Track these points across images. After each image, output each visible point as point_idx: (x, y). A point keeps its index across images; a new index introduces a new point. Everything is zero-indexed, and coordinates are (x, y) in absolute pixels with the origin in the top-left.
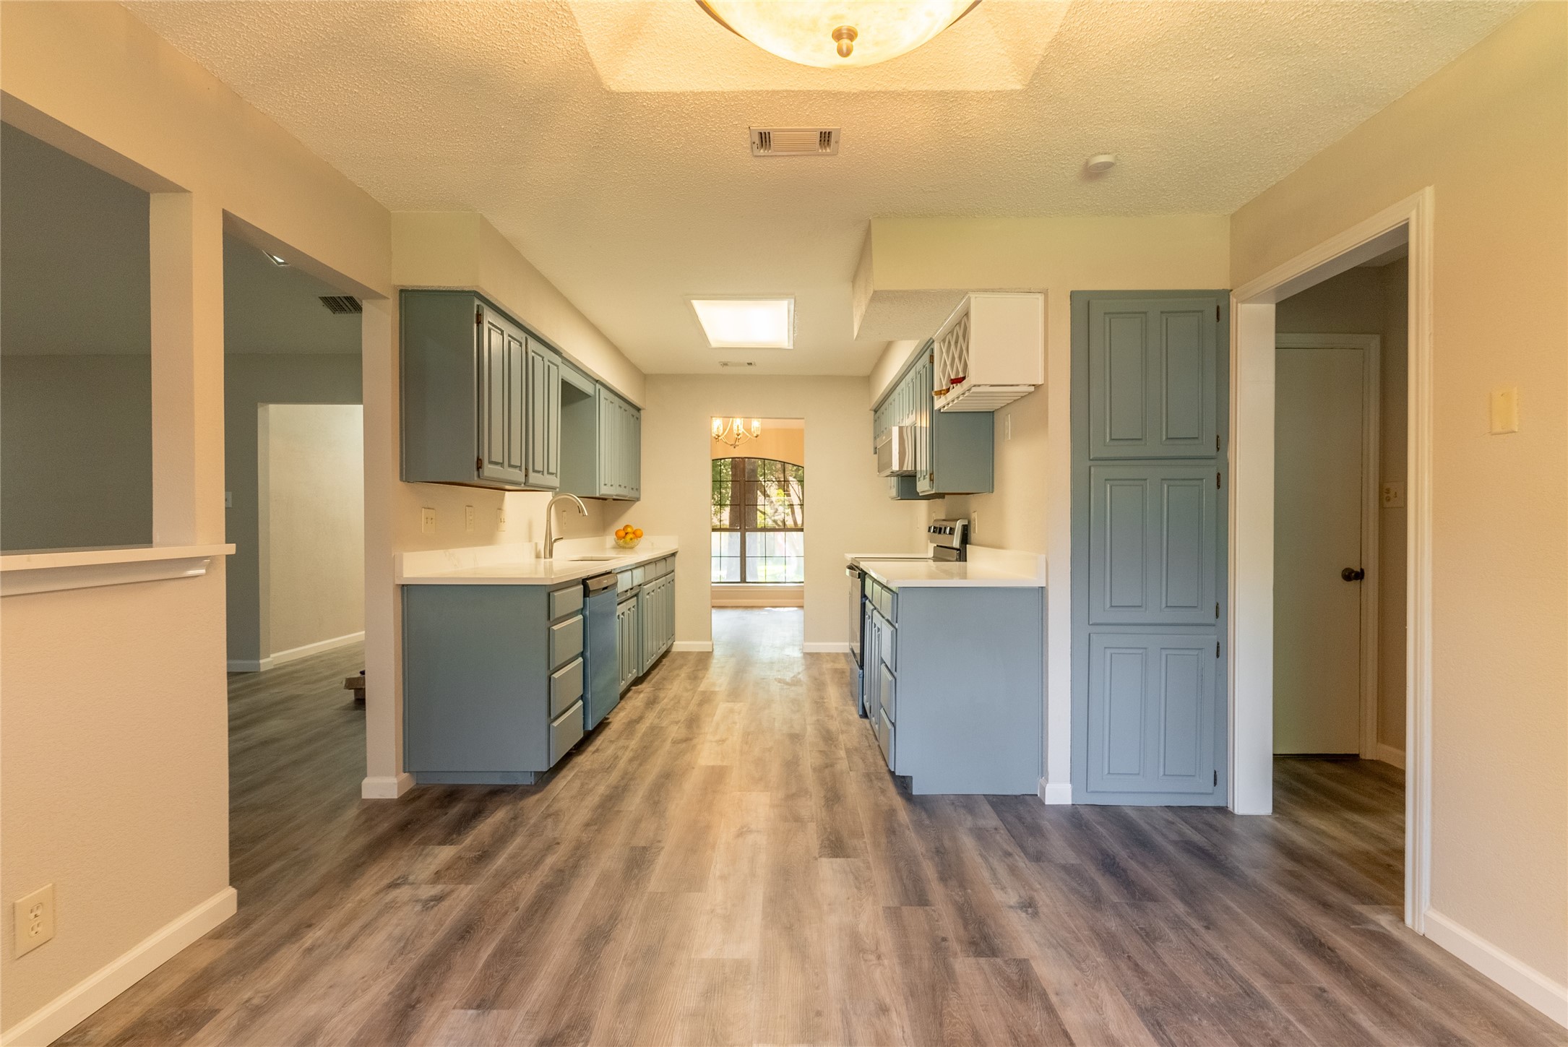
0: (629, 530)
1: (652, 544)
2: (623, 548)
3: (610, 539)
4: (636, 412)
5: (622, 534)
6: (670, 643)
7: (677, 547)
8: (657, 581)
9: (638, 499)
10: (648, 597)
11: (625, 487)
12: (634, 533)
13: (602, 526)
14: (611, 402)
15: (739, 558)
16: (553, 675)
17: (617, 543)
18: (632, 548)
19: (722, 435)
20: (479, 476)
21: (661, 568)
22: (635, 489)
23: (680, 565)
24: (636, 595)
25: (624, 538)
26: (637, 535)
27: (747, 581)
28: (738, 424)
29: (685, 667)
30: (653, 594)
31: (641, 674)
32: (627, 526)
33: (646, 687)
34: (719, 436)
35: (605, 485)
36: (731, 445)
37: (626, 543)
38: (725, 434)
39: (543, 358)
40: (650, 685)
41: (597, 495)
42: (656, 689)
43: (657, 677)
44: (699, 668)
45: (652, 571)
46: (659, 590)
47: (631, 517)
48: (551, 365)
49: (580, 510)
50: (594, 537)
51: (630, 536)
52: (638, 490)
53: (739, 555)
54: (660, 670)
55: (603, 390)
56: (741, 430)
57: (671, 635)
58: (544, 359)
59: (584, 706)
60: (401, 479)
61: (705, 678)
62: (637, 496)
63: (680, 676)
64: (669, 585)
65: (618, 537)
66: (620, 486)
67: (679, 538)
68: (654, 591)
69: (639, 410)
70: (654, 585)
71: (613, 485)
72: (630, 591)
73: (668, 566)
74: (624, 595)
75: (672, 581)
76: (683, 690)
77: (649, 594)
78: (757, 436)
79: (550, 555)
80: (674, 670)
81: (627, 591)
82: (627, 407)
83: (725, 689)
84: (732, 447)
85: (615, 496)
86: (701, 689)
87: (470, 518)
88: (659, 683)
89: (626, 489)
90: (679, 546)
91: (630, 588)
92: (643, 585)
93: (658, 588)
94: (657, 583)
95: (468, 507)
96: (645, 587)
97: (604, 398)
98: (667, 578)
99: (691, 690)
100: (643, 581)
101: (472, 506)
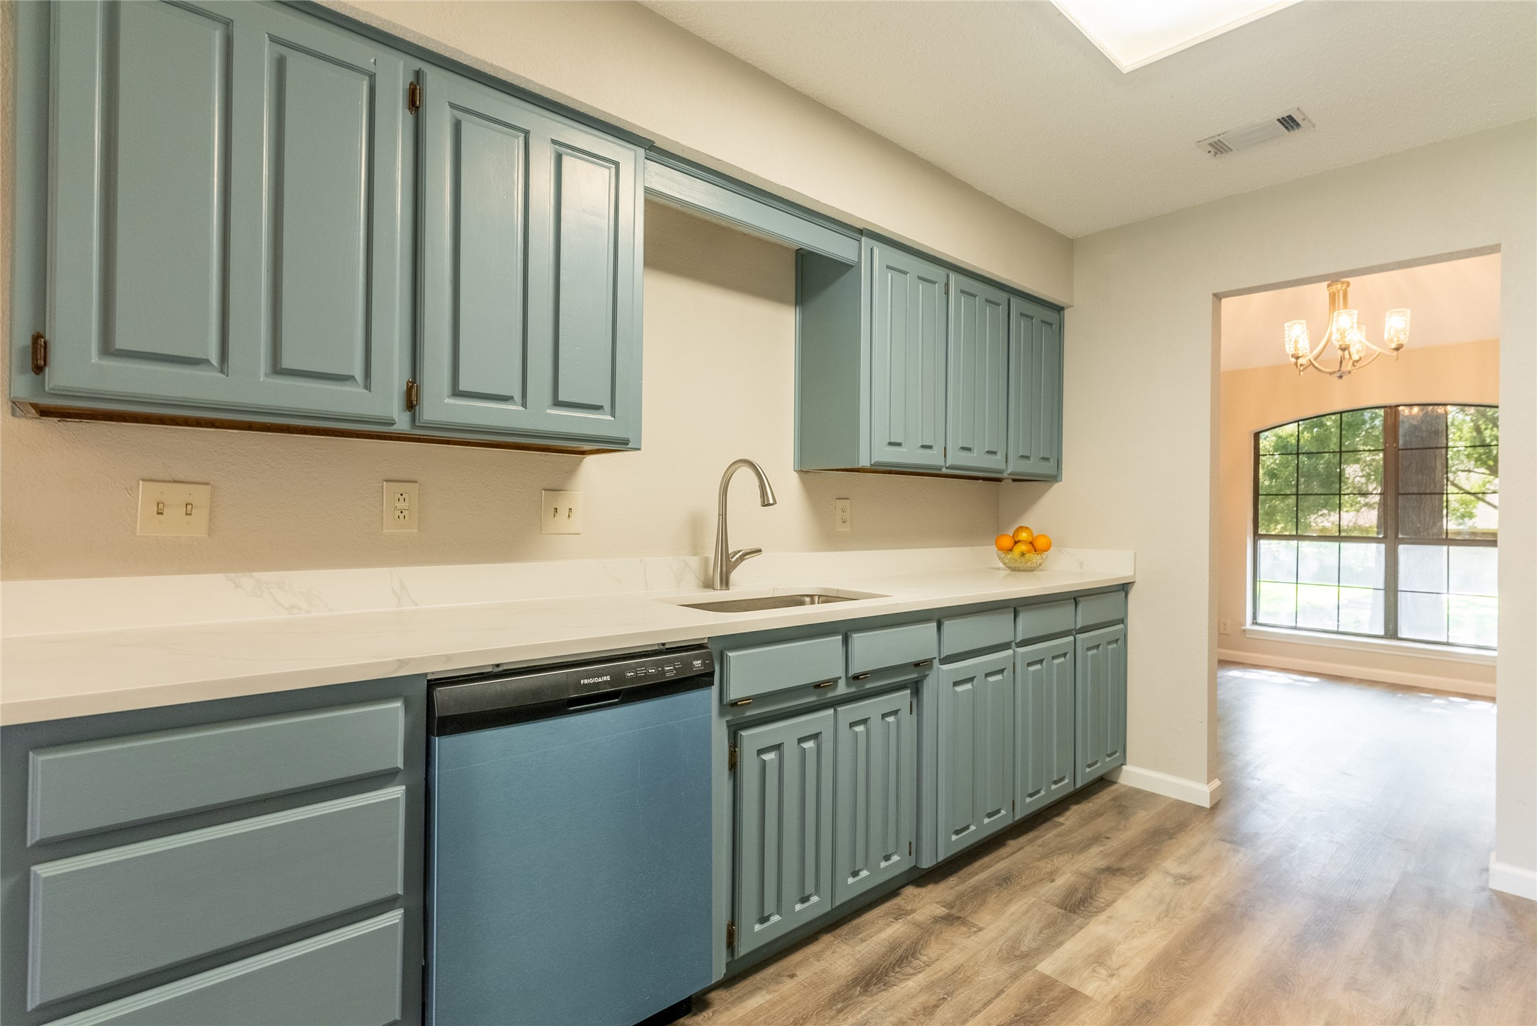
1: (1081, 564)
2: (1015, 569)
6: (1110, 765)
9: (1054, 478)
10: (962, 688)
11: (990, 452)
12: (1033, 542)
14: (924, 279)
15: (1383, 592)
17: (999, 560)
18: (1028, 570)
19: (1308, 353)
21: (1051, 619)
22: (1048, 460)
23: (1138, 614)
25: (1009, 550)
26: (1041, 547)
27: (1400, 635)
29: (1095, 850)
32: (1020, 528)
34: (1299, 359)
35: (894, 444)
36: (1331, 373)
37: (1014, 561)
38: (1314, 353)
39: (525, 133)
41: (864, 462)
42: (947, 917)
44: (1127, 864)
51: (1024, 548)
52: (1056, 461)
53: (1383, 587)
55: (879, 249)
56: (1355, 339)
57: (1119, 750)
58: (531, 136)
61: (1103, 916)
62: (1054, 473)
63: (1053, 881)
64: (1090, 653)
65: (1000, 549)
66: (969, 449)
67: (1135, 553)
68: (1001, 671)
69: (1059, 309)
70: (1008, 657)
71: (930, 447)
72: (842, 683)
73: (1087, 612)
74: (791, 699)
75: (1109, 643)
76: (1000, 950)
77: (971, 680)
78: (1397, 349)
79: (725, 583)
80: (1061, 850)
81: (817, 686)
82: (1002, 297)
83: (1111, 997)
84: (1334, 378)
85: (946, 468)
86: (1047, 966)
87: (400, 505)
88: (980, 894)
89: (992, 457)
90: (1135, 574)
91: (840, 678)
92: (936, 662)
93: (1029, 664)
94: (1023, 654)
95: (389, 483)
96: (945, 667)
97: (888, 267)
98: (1083, 640)
99: (1023, 956)
100: (935, 654)
101: (414, 482)
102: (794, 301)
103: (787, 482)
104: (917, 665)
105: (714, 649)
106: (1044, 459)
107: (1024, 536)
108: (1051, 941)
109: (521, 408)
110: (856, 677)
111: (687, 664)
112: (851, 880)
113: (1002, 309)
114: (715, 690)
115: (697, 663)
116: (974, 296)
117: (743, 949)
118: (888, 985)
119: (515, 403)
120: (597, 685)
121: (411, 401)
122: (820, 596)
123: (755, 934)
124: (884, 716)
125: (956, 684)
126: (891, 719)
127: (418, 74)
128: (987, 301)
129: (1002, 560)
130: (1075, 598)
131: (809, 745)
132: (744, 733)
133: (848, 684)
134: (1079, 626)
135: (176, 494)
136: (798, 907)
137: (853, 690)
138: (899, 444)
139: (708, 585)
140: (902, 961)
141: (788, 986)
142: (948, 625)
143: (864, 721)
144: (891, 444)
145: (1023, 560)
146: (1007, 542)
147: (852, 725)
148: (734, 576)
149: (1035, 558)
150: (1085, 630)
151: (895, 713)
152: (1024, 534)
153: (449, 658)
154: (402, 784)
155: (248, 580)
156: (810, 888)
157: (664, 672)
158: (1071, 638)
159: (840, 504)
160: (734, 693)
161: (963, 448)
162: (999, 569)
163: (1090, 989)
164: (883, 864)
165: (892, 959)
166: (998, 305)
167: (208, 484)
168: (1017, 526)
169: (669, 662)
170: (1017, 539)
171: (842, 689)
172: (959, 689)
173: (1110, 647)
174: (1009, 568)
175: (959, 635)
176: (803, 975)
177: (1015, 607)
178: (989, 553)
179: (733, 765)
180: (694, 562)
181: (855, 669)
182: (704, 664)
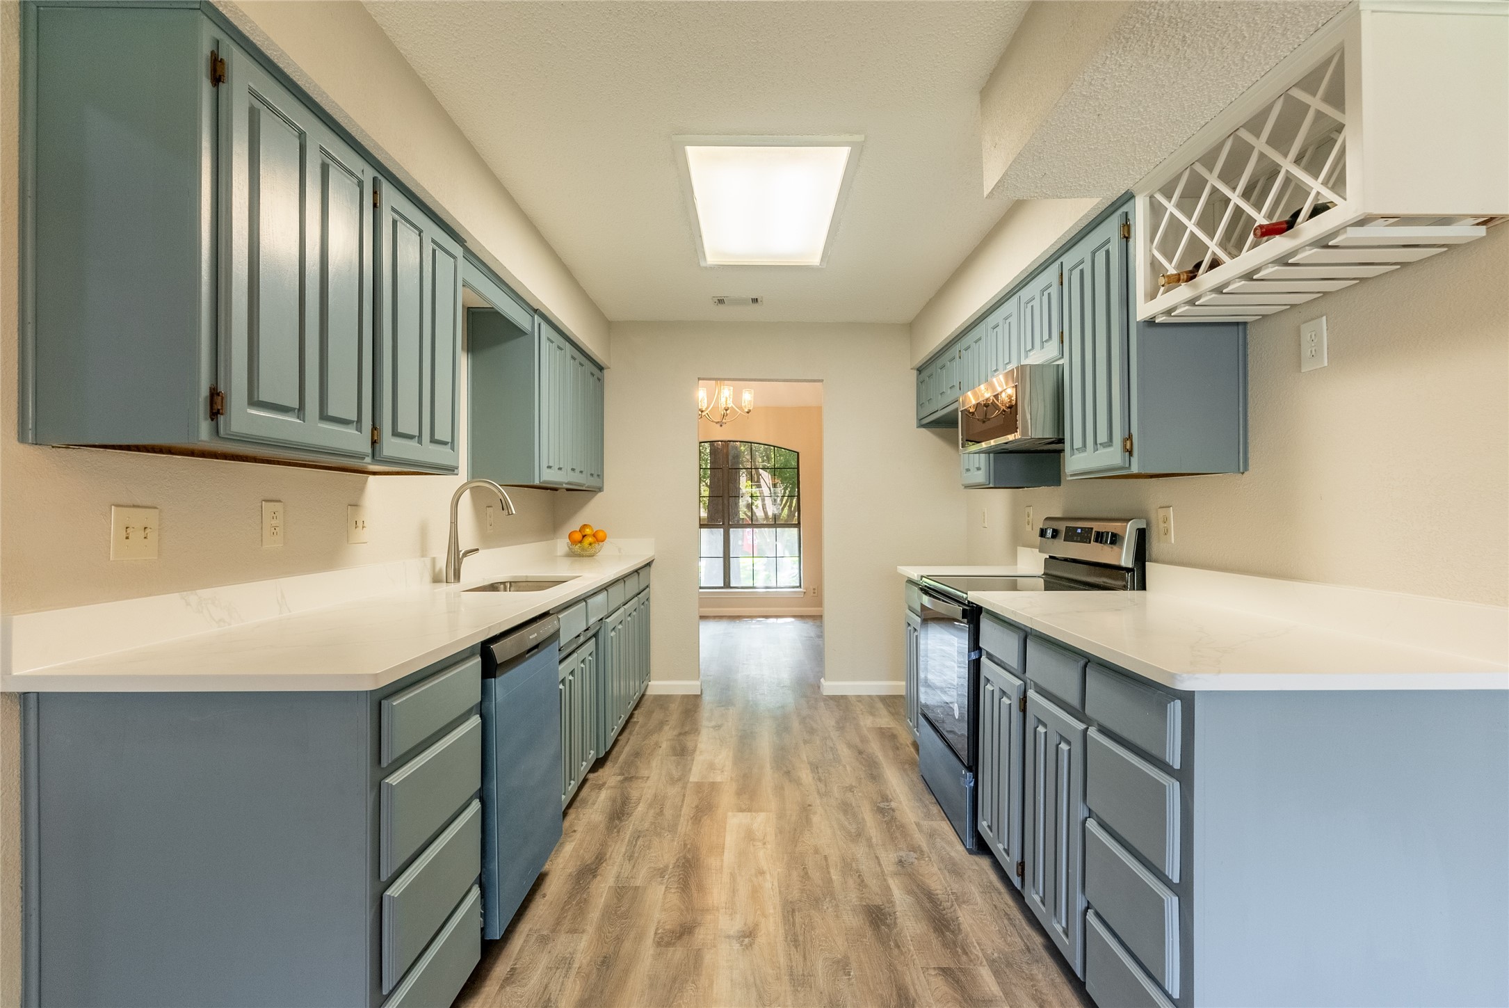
0: (588, 531)
1: (620, 550)
2: (580, 556)
3: (562, 544)
4: (599, 371)
5: (578, 536)
6: (643, 686)
7: (653, 554)
8: (625, 607)
9: (600, 489)
10: (613, 634)
11: (581, 472)
12: (594, 535)
13: (551, 524)
14: (559, 347)
15: (722, 559)
16: (388, 893)
17: (570, 549)
18: (591, 556)
19: (707, 408)
20: (216, 431)
21: (632, 586)
22: (595, 476)
23: (656, 580)
24: (595, 635)
25: (580, 542)
26: (598, 538)
27: (731, 585)
28: (726, 394)
29: (666, 728)
30: (620, 627)
31: (602, 755)
32: (585, 526)
33: (609, 775)
34: (702, 412)
35: (549, 467)
36: (717, 423)
37: (583, 549)
38: (710, 409)
39: (420, 232)
40: (616, 769)
41: (537, 482)
42: (626, 779)
43: (627, 749)
44: (687, 729)
45: (618, 594)
46: (629, 619)
47: (591, 514)
48: (439, 253)
49: (504, 506)
50: (541, 541)
51: (589, 540)
52: (600, 476)
53: (722, 555)
54: (630, 733)
55: (544, 326)
56: (730, 404)
57: (644, 672)
58: (424, 235)
59: (483, 895)
60: (22, 438)
61: (697, 753)
62: (599, 485)
63: (660, 747)
65: (573, 541)
66: (574, 470)
67: (655, 540)
68: (622, 622)
69: (603, 369)
70: (623, 612)
71: (562, 469)
73: (641, 582)
75: (646, 600)
76: (667, 781)
77: (614, 629)
78: (748, 412)
79: (457, 577)
80: (650, 733)
81: (578, 637)
82: (583, 359)
83: (729, 778)
84: (718, 425)
86: (694, 777)
87: (274, 523)
88: (630, 764)
89: (582, 475)
90: (655, 553)
91: (584, 630)
92: (605, 618)
93: (628, 616)
95: (267, 503)
96: (608, 620)
97: (548, 339)
98: (640, 598)
99: (679, 780)
100: (606, 612)
101: (280, 501)
102: (467, 348)
104: (601, 620)
105: (555, 613)
106: (598, 476)
108: (686, 771)
109: (419, 445)
110: (587, 630)
112: (582, 768)
113: (584, 369)
114: (559, 639)
116: (575, 360)
118: (630, 815)
119: (416, 441)
120: (534, 639)
121: (374, 440)
122: (510, 582)
125: (611, 631)
127: (377, 182)
128: (579, 362)
130: (637, 571)
131: (571, 678)
135: (137, 518)
136: (569, 788)
138: (551, 468)
142: (609, 593)
145: (589, 549)
147: (581, 663)
149: (595, 547)
150: (640, 592)
152: (588, 530)
157: (549, 630)
158: (637, 598)
159: (488, 511)
161: (572, 470)
163: (719, 779)
166: (583, 366)
167: (155, 508)
170: (584, 534)
171: (582, 638)
173: (647, 603)
177: (623, 578)
180: (428, 562)
181: (589, 624)
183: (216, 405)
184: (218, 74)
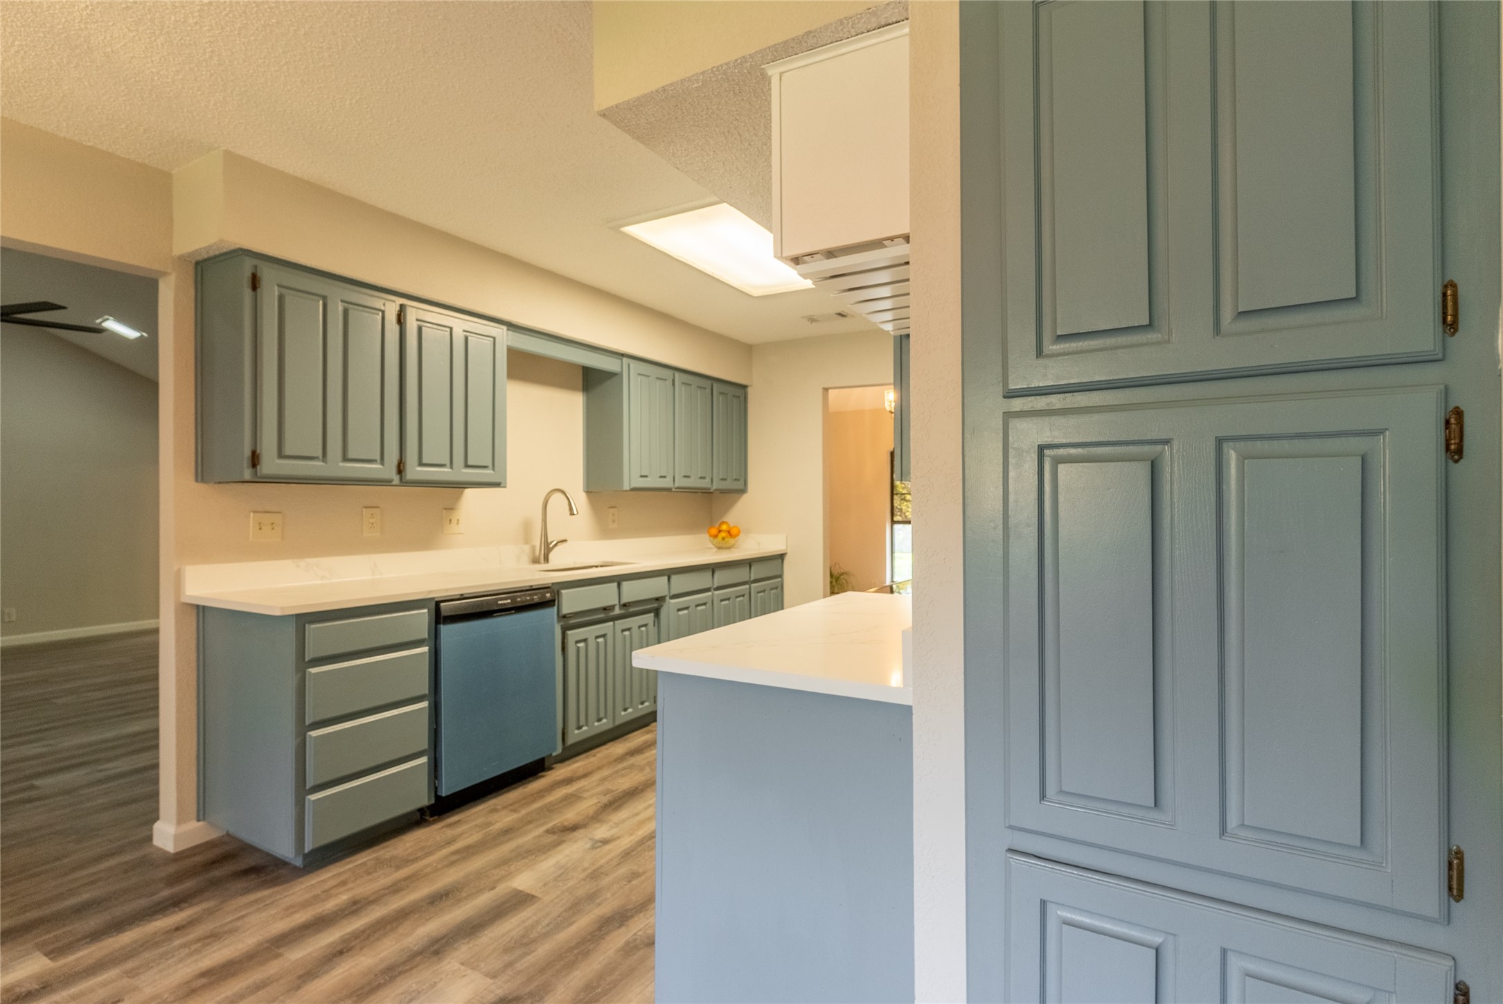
2: (720, 548)
7: (784, 548)
9: (743, 491)
11: (702, 478)
12: (728, 531)
14: (660, 378)
16: (312, 733)
18: (729, 548)
20: (255, 474)
21: (734, 575)
22: (730, 480)
24: (653, 611)
25: (717, 536)
26: (731, 533)
30: (702, 607)
32: (722, 523)
35: (644, 476)
37: (720, 542)
39: (449, 328)
41: (626, 487)
46: (726, 603)
48: (472, 336)
51: (723, 535)
52: (744, 480)
55: (633, 364)
58: (455, 330)
62: (742, 488)
64: (759, 595)
65: (711, 536)
66: (688, 477)
67: (787, 537)
68: (705, 604)
69: (744, 387)
70: (708, 596)
71: (665, 477)
72: (617, 608)
73: (757, 572)
74: (596, 614)
75: (772, 589)
77: (687, 608)
79: (546, 559)
81: (605, 609)
82: (707, 383)
85: (676, 488)
87: (372, 520)
89: (703, 480)
90: (787, 546)
91: (616, 605)
92: (667, 598)
93: (722, 600)
94: (718, 595)
95: (367, 509)
96: (673, 601)
97: (639, 374)
98: (755, 587)
100: (666, 593)
101: (378, 507)
102: (581, 389)
103: (580, 499)
104: (657, 599)
105: (555, 588)
106: (736, 480)
107: (724, 527)
109: (450, 470)
110: (625, 605)
111: (544, 595)
112: (623, 713)
113: (708, 391)
114: (556, 608)
115: (548, 595)
116: (690, 385)
117: (570, 741)
118: (642, 753)
119: (447, 468)
120: (505, 604)
121: (400, 470)
123: (575, 735)
124: (640, 627)
125: (679, 610)
126: (643, 629)
127: (402, 307)
128: (698, 387)
129: (711, 542)
130: (749, 563)
131: (601, 640)
132: (569, 632)
133: (620, 609)
134: (752, 579)
135: (267, 519)
136: (596, 724)
137: (623, 612)
138: (646, 476)
139: (536, 561)
140: (650, 746)
141: (592, 759)
142: (674, 578)
143: (629, 629)
144: (642, 476)
145: (724, 542)
146: (714, 531)
147: (623, 631)
148: (551, 556)
149: (732, 541)
150: (756, 581)
151: (645, 625)
153: (447, 590)
154: (426, 646)
155: (302, 563)
156: (602, 714)
157: (533, 599)
158: (747, 586)
159: (612, 510)
160: (565, 611)
161: (685, 476)
162: (712, 548)
164: (640, 707)
165: (645, 746)
166: (705, 388)
167: (280, 513)
168: (721, 521)
169: (536, 594)
170: (720, 530)
171: (617, 611)
172: (681, 613)
173: (772, 592)
174: (716, 547)
175: (680, 583)
176: (599, 755)
177: (713, 568)
178: (704, 538)
179: (564, 649)
180: (527, 548)
181: (624, 600)
182: (551, 595)
183: (255, 460)
184: (255, 283)
